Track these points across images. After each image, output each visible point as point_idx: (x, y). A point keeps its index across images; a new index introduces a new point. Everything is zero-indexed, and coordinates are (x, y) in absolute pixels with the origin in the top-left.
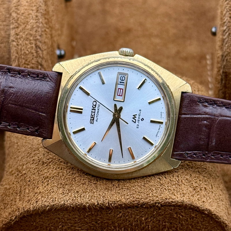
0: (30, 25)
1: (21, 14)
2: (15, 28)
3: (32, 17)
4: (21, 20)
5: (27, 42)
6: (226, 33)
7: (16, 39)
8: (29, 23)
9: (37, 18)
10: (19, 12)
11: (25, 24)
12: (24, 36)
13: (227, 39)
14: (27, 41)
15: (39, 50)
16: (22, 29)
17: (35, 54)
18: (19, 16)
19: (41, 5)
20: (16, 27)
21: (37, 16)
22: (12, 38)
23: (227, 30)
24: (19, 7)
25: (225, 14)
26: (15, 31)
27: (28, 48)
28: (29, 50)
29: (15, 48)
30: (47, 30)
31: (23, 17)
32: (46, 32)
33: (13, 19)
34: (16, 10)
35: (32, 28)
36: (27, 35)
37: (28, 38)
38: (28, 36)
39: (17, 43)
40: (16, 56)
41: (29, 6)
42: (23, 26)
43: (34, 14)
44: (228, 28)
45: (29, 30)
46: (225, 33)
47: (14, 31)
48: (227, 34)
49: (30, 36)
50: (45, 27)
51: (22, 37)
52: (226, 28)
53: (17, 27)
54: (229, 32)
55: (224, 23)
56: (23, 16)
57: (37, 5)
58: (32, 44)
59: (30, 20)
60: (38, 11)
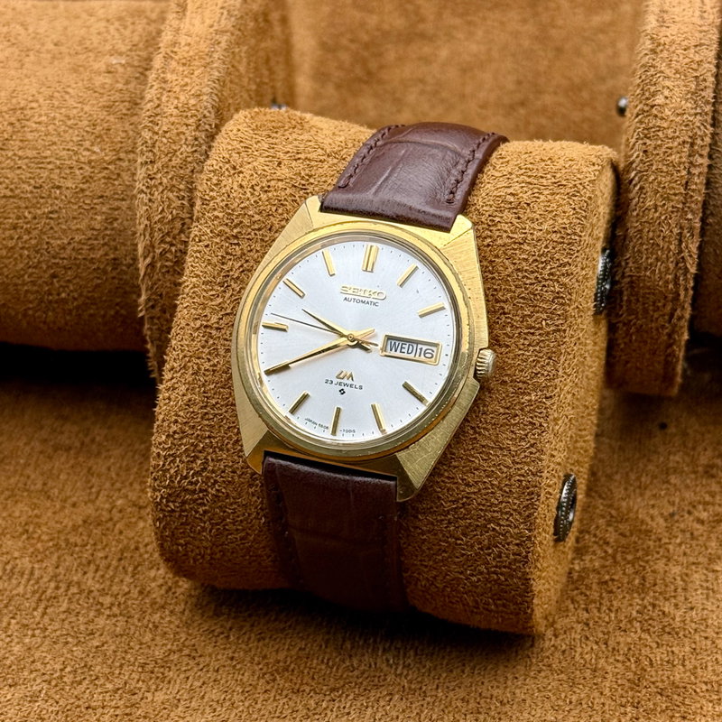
0: (180, 156)
1: (160, 132)
2: (146, 163)
3: (186, 139)
4: (161, 145)
5: (171, 195)
6: (635, 185)
7: (147, 187)
8: (178, 153)
9: (196, 143)
10: (156, 128)
11: (170, 155)
12: (165, 181)
13: (637, 199)
14: (172, 192)
16: (162, 166)
18: (156, 137)
19: (208, 114)
20: (149, 160)
21: (196, 139)
22: (139, 185)
23: (637, 179)
24: (158, 118)
25: (634, 145)
26: (148, 169)
27: (174, 208)
28: (174, 212)
29: (145, 208)
31: (165, 140)
33: (143, 144)
34: (150, 124)
35: (185, 163)
36: (171, 179)
37: (174, 186)
38: (174, 182)
39: (149, 196)
40: (146, 225)
41: (181, 116)
42: (165, 159)
43: (189, 133)
44: (639, 175)
45: (176, 167)
46: (631, 186)
47: (144, 169)
48: (637, 188)
49: (179, 180)
51: (161, 184)
52: (636, 175)
53: (151, 162)
54: (641, 183)
55: (632, 163)
56: (164, 137)
57: (197, 113)
58: (183, 198)
59: (181, 146)
60: (200, 128)
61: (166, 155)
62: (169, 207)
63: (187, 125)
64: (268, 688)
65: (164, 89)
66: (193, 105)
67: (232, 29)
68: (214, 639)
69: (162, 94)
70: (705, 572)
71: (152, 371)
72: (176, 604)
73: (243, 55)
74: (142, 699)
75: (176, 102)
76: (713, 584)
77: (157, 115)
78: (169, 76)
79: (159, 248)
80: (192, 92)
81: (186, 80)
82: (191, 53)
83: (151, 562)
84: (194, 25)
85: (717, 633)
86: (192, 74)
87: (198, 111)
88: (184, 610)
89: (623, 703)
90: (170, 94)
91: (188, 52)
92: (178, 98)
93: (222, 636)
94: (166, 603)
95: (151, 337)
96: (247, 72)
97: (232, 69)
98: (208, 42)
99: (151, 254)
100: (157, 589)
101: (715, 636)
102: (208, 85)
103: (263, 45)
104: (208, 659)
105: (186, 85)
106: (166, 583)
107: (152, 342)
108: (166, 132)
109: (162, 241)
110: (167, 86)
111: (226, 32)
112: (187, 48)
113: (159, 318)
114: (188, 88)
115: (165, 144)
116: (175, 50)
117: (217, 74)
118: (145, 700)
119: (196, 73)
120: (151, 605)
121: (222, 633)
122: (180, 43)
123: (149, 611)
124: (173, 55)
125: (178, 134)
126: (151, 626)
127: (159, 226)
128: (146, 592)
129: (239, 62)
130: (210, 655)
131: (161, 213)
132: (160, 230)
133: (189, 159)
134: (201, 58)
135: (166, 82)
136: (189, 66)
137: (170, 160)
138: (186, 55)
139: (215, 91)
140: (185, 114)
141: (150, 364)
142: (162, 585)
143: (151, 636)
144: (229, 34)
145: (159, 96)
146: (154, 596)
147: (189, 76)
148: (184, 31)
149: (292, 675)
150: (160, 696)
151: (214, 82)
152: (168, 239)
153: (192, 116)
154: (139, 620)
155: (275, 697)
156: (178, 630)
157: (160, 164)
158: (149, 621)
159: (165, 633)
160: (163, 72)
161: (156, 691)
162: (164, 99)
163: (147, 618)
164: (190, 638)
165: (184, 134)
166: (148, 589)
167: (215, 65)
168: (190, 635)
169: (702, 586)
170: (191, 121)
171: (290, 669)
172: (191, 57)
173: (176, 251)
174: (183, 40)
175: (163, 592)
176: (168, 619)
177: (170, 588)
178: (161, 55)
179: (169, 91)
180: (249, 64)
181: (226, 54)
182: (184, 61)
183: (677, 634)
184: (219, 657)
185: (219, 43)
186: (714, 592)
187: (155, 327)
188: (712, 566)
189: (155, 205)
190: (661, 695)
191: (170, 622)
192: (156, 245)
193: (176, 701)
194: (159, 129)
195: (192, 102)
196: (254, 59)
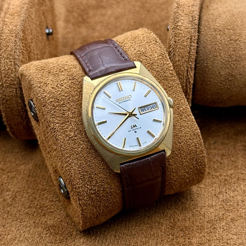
0: (10, 47)
1: (3, 39)
3: (12, 41)
4: (3, 43)
5: (7, 61)
6: (172, 53)
8: (9, 46)
9: (16, 42)
11: (6, 47)
12: (5, 56)
13: (172, 58)
14: (8, 60)
15: (17, 66)
16: (4, 51)
17: (14, 70)
19: (19, 32)
21: (16, 41)
23: (172, 51)
24: (2, 34)
25: (171, 39)
27: (9, 65)
28: (9, 66)
30: (24, 52)
32: (23, 53)
35: (12, 50)
36: (7, 55)
37: (8, 58)
38: (8, 56)
41: (10, 33)
42: (5, 48)
43: (13, 39)
44: (173, 49)
45: (9, 51)
46: (171, 53)
48: (173, 54)
49: (10, 55)
50: (22, 49)
51: (4, 57)
52: (172, 50)
54: (174, 52)
56: (5, 41)
57: (16, 32)
58: (12, 62)
59: (10, 43)
60: (17, 37)
61: (5, 47)
62: (7, 65)
63: (12, 36)
64: (47, 232)
65: (4, 24)
66: (15, 29)
67: (28, 3)
68: (29, 216)
69: (4, 26)
70: (197, 188)
71: (5, 122)
72: (16, 204)
73: (33, 11)
74: (3, 238)
75: (8, 28)
76: (200, 192)
77: (2, 33)
78: (6, 20)
79: (4, 79)
80: (14, 25)
81: (12, 21)
82: (14, 11)
83: (7, 189)
84: (15, 2)
85: (201, 209)
86: (14, 19)
87: (16, 31)
88: (19, 206)
89: (169, 234)
90: (6, 26)
91: (13, 11)
92: (9, 27)
93: (31, 215)
94: (12, 204)
95: (3, 111)
96: (35, 18)
97: (28, 17)
98: (20, 7)
99: (2, 82)
100: (9, 199)
101: (200, 210)
102: (19, 22)
103: (42, 8)
104: (26, 223)
105: (12, 22)
106: (12, 196)
107: (4, 112)
108: (5, 39)
109: (5, 77)
110: (5, 23)
111: (26, 4)
112: (13, 10)
113: (5, 104)
114: (13, 24)
115: (5, 43)
116: (9, 10)
117: (23, 18)
118: (4, 238)
119: (16, 18)
120: (7, 205)
121: (31, 214)
122: (10, 8)
123: (6, 207)
124: (8, 12)
125: (9, 40)
126: (7, 212)
127: (4, 71)
128: (5, 200)
129: (32, 14)
130: (27, 222)
131: (4, 67)
132: (4, 73)
133: (13, 48)
134: (17, 13)
135: (5, 22)
136: (13, 16)
137: (7, 49)
138: (12, 12)
139: (22, 24)
140: (12, 32)
141: (3, 120)
142: (11, 197)
143: (7, 215)
144: (27, 4)
145: (2, 26)
146: (8, 201)
147: (13, 19)
148: (12, 4)
149: (55, 228)
150: (9, 237)
151: (22, 21)
152: (7, 76)
153: (14, 33)
154: (3, 210)
155: (49, 236)
156: (16, 213)
157: (3, 50)
158: (6, 210)
159: (12, 214)
160: (4, 18)
161: (8, 235)
162: (4, 27)
163: (5, 209)
164: (20, 216)
165: (11, 39)
166: (6, 199)
167: (22, 15)
168: (21, 215)
169: (196, 193)
170: (14, 35)
171: (55, 226)
172: (14, 13)
173: (10, 80)
174: (11, 7)
175: (11, 200)
176: (13, 209)
177: (14, 198)
178: (3, 13)
179: (6, 25)
180: (36, 15)
181: (26, 11)
182: (11, 14)
183: (187, 209)
184: (30, 222)
185: (24, 8)
186: (200, 195)
187: (4, 107)
188: (199, 186)
189: (2, 64)
190: (182, 231)
191: (13, 210)
192: (3, 78)
193: (15, 238)
194: (3, 38)
195: (14, 28)
196: (38, 13)
